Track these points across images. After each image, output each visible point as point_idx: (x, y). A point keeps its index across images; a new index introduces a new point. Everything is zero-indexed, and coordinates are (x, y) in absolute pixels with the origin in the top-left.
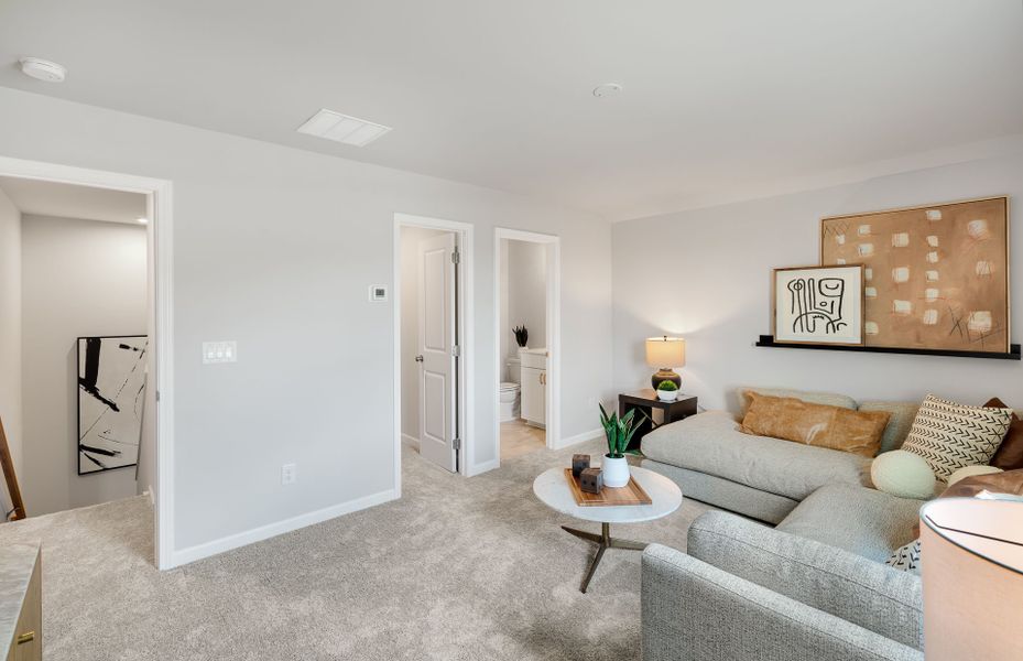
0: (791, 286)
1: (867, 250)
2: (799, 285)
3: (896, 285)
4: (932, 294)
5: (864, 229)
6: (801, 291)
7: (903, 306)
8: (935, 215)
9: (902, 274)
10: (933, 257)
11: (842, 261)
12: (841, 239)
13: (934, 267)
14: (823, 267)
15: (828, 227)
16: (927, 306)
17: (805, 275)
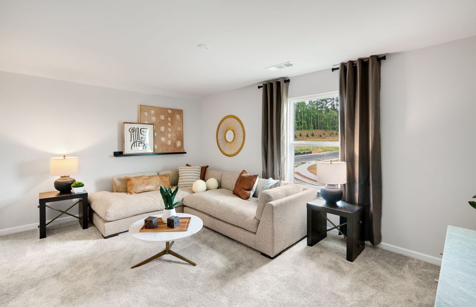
0: (130, 130)
1: (154, 119)
2: (133, 130)
3: (161, 132)
4: (169, 135)
5: (153, 112)
6: (134, 133)
7: (163, 139)
8: (170, 111)
9: (163, 129)
10: (169, 124)
11: (146, 122)
12: (146, 114)
13: (170, 127)
14: (141, 124)
15: (142, 108)
16: (169, 139)
17: (136, 126)
